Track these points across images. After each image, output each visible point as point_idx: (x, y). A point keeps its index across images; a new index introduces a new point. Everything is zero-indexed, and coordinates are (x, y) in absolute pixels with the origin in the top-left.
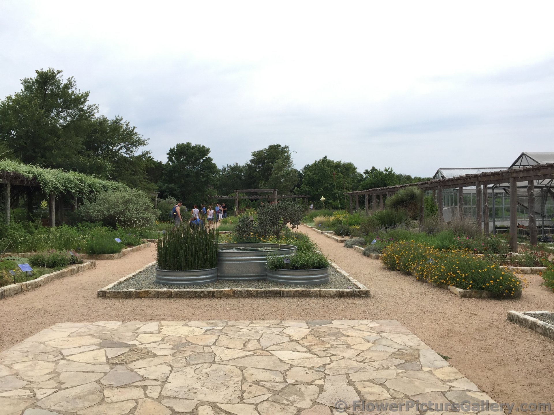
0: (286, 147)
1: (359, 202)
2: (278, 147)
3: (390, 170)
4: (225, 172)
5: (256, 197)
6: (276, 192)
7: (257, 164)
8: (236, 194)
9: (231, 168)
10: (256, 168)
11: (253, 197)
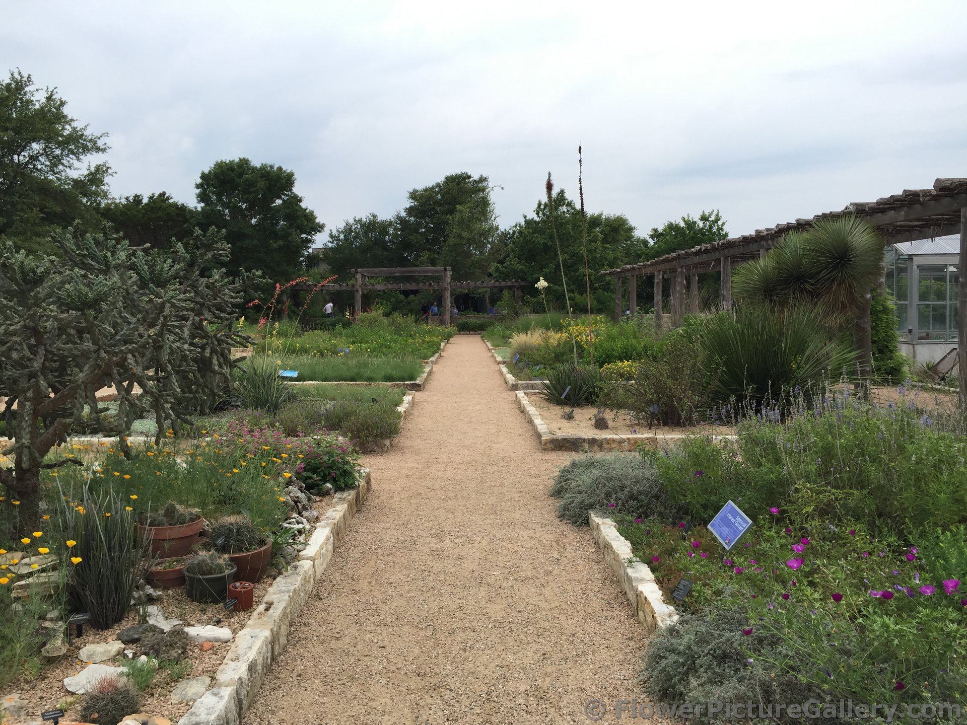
0: (482, 180)
1: (637, 295)
2: (465, 179)
3: (713, 218)
4: (350, 234)
5: (402, 286)
6: (449, 274)
7: (420, 218)
8: (356, 280)
9: (363, 225)
10: (419, 225)
11: (395, 286)
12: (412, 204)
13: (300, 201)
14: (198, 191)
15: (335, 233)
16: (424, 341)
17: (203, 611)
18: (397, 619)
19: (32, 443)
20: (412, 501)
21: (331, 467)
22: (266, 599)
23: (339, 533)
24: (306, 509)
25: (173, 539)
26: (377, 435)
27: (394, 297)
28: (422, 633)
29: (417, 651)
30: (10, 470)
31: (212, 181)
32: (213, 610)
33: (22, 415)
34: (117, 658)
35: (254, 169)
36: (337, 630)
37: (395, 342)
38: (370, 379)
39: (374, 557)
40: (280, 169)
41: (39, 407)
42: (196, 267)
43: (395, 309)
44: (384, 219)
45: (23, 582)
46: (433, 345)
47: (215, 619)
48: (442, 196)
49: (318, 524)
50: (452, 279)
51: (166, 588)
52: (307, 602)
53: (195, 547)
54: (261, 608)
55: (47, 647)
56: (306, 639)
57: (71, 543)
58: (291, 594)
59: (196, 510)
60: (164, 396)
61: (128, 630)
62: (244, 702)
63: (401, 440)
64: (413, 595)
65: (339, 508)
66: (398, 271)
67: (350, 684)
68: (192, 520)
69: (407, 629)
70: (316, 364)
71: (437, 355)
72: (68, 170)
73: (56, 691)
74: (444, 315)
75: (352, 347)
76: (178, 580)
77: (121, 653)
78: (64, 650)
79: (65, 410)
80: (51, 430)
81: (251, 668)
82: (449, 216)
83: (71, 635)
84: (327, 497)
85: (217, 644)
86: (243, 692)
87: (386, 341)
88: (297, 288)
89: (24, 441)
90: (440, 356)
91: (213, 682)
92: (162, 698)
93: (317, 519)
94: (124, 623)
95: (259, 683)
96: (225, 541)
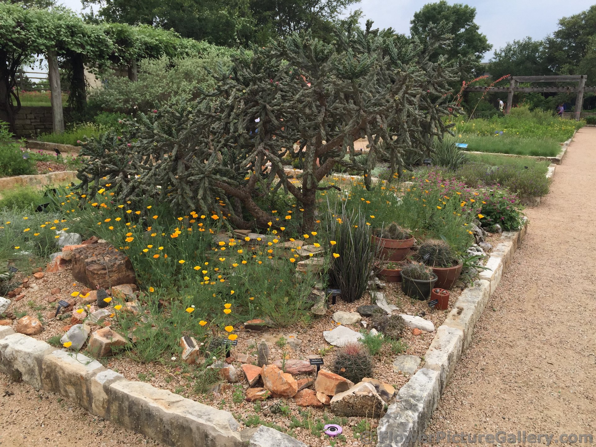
4: (509, 52)
5: (545, 90)
6: (584, 80)
7: (565, 39)
8: (511, 85)
9: (520, 46)
10: (563, 44)
11: (540, 89)
12: (560, 29)
13: (478, 29)
14: (412, 25)
15: (498, 51)
16: (560, 129)
17: (413, 304)
18: (561, 342)
19: (314, 172)
20: (562, 247)
21: (502, 213)
22: (458, 304)
23: (507, 263)
24: (482, 241)
25: (395, 249)
26: (530, 193)
27: (536, 97)
28: (585, 360)
29: (582, 375)
30: (299, 189)
31: (421, 18)
32: (419, 304)
33: (308, 154)
34: (357, 325)
35: (449, 8)
36: (510, 339)
37: (538, 128)
38: (520, 153)
39: (535, 286)
40: (466, 7)
41: (319, 149)
42: (427, 54)
43: (536, 106)
44: (536, 41)
45: (303, 262)
46: (568, 132)
47: (421, 311)
48: (586, 21)
49: (491, 254)
50: (585, 85)
51: (388, 282)
52: (484, 311)
53: (409, 257)
54: (455, 311)
55: (315, 307)
56: (486, 340)
57: (333, 243)
58: (476, 305)
59: (409, 231)
60: (398, 147)
61: (364, 307)
62: (445, 383)
63: (547, 198)
64: (573, 324)
65: (506, 243)
66: (543, 78)
67: (525, 388)
68: (407, 238)
69: (571, 352)
70: (480, 140)
71: (570, 140)
72: (339, 15)
73: (318, 339)
74: (576, 111)
75: (505, 130)
76: (397, 278)
77: (359, 322)
78: (324, 312)
79: (334, 152)
80: (324, 165)
81: (450, 358)
82: (590, 37)
83: (329, 301)
84: (496, 235)
85: (424, 332)
86: (444, 376)
87: (530, 127)
88: (468, 90)
89: (309, 170)
90: (572, 141)
91: (423, 363)
92: (387, 365)
93: (490, 250)
94: (361, 300)
95: (453, 369)
96: (430, 257)
